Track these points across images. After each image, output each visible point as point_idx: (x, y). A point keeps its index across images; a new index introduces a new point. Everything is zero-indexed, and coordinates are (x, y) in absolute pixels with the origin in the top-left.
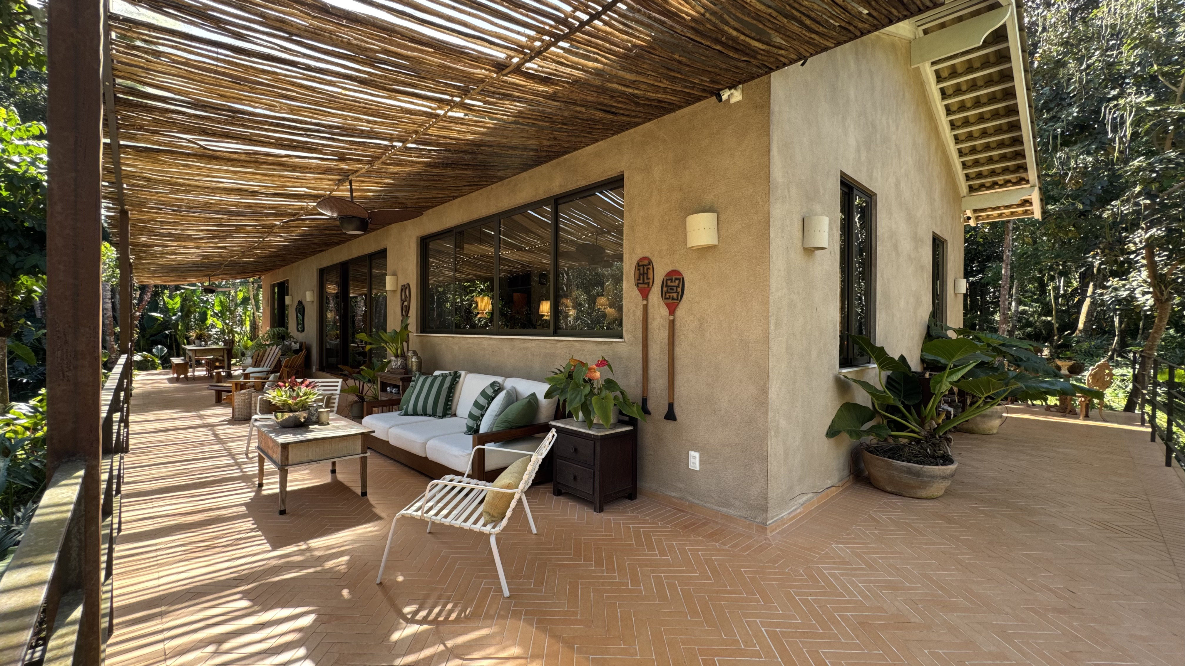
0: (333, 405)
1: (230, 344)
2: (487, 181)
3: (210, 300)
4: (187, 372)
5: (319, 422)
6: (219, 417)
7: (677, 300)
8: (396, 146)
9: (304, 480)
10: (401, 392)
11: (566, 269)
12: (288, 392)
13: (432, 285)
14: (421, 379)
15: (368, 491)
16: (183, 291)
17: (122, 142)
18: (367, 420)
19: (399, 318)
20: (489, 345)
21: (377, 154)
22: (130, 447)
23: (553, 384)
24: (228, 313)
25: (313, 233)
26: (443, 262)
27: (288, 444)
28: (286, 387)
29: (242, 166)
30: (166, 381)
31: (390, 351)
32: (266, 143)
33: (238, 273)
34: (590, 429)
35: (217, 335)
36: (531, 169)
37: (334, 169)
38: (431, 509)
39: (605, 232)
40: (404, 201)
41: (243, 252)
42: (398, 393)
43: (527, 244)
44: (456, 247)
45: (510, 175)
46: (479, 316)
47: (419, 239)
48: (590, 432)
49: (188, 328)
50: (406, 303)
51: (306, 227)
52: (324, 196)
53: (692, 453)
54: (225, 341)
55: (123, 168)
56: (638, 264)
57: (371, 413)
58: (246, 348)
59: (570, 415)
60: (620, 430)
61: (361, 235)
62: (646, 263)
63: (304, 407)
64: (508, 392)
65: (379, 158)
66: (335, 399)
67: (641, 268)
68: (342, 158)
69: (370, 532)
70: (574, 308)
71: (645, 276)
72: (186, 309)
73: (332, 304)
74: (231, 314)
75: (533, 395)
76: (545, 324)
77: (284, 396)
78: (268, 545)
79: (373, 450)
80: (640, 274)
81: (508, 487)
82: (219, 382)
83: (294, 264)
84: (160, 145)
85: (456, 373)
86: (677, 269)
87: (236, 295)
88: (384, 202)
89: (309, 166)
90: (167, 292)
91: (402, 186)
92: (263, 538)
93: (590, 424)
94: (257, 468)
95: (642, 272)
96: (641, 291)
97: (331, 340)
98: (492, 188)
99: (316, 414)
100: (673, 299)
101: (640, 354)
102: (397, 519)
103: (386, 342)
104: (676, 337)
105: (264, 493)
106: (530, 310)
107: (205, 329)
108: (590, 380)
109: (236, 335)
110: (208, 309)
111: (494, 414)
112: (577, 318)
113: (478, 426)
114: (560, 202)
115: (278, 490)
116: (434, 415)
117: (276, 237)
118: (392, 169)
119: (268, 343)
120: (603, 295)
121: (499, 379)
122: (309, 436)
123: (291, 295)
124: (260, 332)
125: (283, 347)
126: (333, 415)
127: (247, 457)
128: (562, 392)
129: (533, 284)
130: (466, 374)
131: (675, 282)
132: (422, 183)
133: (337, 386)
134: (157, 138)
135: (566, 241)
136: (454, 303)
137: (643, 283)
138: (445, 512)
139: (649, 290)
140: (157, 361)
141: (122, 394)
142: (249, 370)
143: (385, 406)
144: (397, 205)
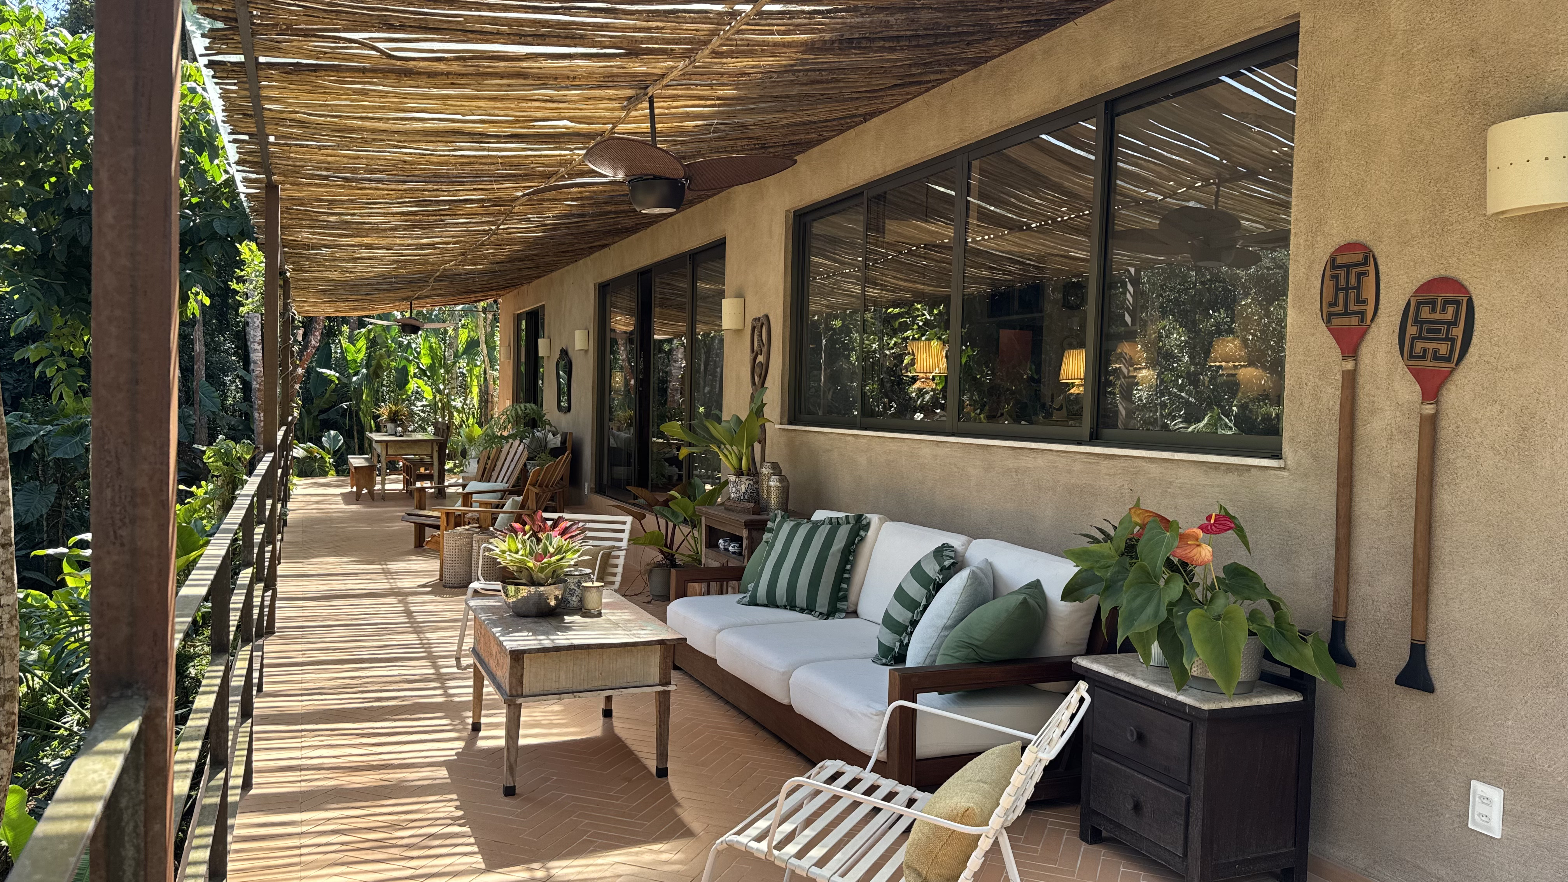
0: (614, 570)
1: (445, 430)
2: (941, 72)
3: (414, 346)
4: (373, 483)
5: (583, 610)
6: (417, 577)
7: (1448, 359)
8: (740, 13)
9: (551, 725)
10: (745, 552)
11: (1132, 270)
12: (528, 543)
13: (819, 313)
14: (787, 527)
15: (670, 766)
16: (370, 327)
17: (262, 59)
18: (675, 608)
19: (747, 389)
20: (935, 457)
21: (701, 35)
22: (277, 625)
23: (1086, 565)
24: (442, 371)
25: (586, 210)
26: (842, 263)
27: (523, 652)
28: (525, 534)
29: (453, 85)
30: (339, 499)
31: (727, 461)
32: (491, 33)
33: (457, 294)
34: (1179, 689)
35: (422, 411)
36: (1049, 31)
37: (618, 75)
38: (790, 838)
39: (1243, 177)
40: (759, 133)
41: (463, 254)
42: (740, 554)
43: (1034, 215)
44: (868, 228)
45: (996, 51)
46: (917, 385)
47: (791, 215)
48: (1181, 698)
49: (377, 400)
50: (761, 358)
51: (572, 200)
52: (601, 134)
53: (1477, 787)
54: (435, 425)
55: (266, 106)
56: (1333, 263)
57: (685, 595)
58: (471, 439)
59: (1128, 648)
60: (1265, 701)
61: (672, 214)
62: (1358, 257)
63: (557, 577)
64: (974, 576)
65: (706, 43)
66: (618, 557)
67: (1342, 273)
68: (633, 52)
69: (667, 862)
70: (1152, 364)
71: (1352, 295)
72: (374, 363)
73: (623, 353)
74: (448, 372)
75: (1036, 586)
76: (1073, 408)
77: (521, 552)
78: (479, 858)
79: (685, 673)
80: (1337, 289)
81: (964, 817)
82: (421, 509)
83: (554, 274)
84: (318, 58)
85: (859, 518)
86: (1453, 273)
87: (457, 337)
88: (720, 139)
89: (571, 74)
90: (345, 329)
91: (756, 100)
92: (472, 840)
93: (1182, 680)
94: (471, 690)
95: (1342, 283)
96: (1337, 334)
97: (619, 430)
98: (953, 87)
99: (578, 591)
100: (1436, 357)
101: (1328, 505)
102: (719, 853)
103: (719, 444)
104: (1439, 463)
105: (482, 744)
106: (1038, 370)
107: (403, 401)
108: (1185, 565)
109: (455, 414)
110: (410, 361)
111: (941, 622)
112: (1161, 389)
113: (904, 647)
114: (1121, 107)
115: (502, 743)
116: (809, 609)
117: (520, 221)
118: (732, 64)
119: (505, 434)
120: (1231, 331)
121: (956, 541)
122: (562, 639)
123: (549, 337)
124: (496, 409)
125: (531, 442)
126: (610, 596)
127: (458, 666)
128: (1107, 588)
129: (1048, 308)
130: (882, 522)
131: (1444, 309)
132: (796, 90)
133: (622, 531)
134: (313, 44)
135: (1137, 203)
136: (866, 355)
137: (1346, 313)
138: (817, 852)
139: (1362, 333)
140: (327, 459)
141: (260, 530)
142: (473, 486)
143: (714, 580)
144: (746, 142)
